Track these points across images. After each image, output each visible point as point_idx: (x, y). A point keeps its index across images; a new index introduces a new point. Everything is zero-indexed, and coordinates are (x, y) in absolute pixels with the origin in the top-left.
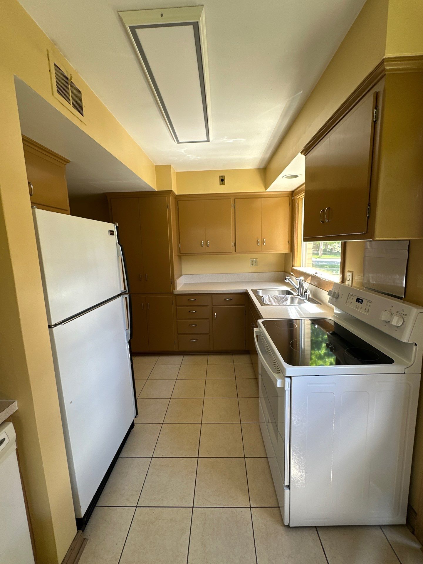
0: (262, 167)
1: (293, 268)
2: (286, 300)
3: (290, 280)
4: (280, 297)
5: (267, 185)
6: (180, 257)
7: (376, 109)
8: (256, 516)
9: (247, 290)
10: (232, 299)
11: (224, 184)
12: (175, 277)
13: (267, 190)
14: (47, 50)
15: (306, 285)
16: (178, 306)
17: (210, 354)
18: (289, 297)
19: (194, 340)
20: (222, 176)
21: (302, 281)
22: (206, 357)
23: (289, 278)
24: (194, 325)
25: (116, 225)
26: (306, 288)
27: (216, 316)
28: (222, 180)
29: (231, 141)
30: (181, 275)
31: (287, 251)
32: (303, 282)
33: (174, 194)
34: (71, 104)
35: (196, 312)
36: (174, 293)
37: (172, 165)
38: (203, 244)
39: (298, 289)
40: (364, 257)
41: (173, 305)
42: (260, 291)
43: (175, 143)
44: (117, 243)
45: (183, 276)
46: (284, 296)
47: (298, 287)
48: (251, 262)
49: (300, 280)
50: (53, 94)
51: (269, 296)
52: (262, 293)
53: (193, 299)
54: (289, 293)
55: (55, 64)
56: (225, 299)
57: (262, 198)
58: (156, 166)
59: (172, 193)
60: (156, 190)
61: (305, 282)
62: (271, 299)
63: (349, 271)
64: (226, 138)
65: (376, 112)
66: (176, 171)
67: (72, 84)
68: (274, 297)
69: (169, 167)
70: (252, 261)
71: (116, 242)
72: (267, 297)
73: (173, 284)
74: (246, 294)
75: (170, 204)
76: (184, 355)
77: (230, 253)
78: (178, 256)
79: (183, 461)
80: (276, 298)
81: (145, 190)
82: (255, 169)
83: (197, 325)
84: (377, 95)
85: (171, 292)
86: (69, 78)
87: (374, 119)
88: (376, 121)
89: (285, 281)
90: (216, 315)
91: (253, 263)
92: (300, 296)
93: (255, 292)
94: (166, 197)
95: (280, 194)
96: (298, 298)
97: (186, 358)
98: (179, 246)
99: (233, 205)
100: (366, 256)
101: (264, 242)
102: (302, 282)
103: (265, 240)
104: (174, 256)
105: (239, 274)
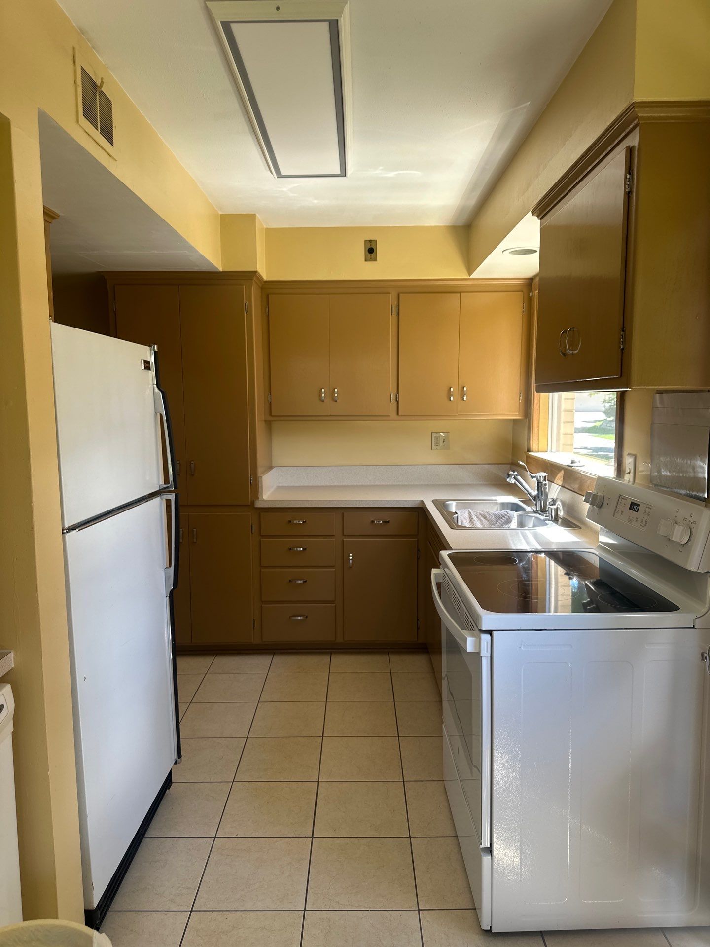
0: (461, 223)
1: (530, 453)
2: (509, 521)
3: (519, 478)
4: (495, 515)
5: (471, 265)
6: (269, 424)
7: (630, 174)
8: (428, 921)
9: (422, 501)
10: (388, 522)
11: (375, 260)
12: (260, 470)
13: (472, 276)
14: (74, 49)
15: (554, 491)
16: (263, 536)
17: (335, 653)
18: (515, 515)
19: (299, 618)
20: (370, 241)
21: (545, 480)
22: (325, 659)
23: (516, 473)
24: (300, 582)
25: (154, 349)
26: (555, 498)
27: (351, 561)
28: (371, 251)
29: (391, 174)
30: (271, 468)
31: (515, 415)
32: (547, 482)
33: (259, 278)
34: (99, 129)
35: (304, 550)
36: (256, 506)
37: (257, 215)
38: (323, 395)
39: (535, 498)
40: (652, 424)
41: (252, 533)
42: (452, 504)
43: (271, 177)
44: (155, 386)
45: (274, 469)
46: (504, 512)
47: (534, 493)
48: (433, 439)
49: (540, 477)
50: (78, 121)
51: (470, 513)
52: (456, 508)
53: (299, 521)
54: (515, 507)
55: (82, 69)
56: (373, 522)
57: (460, 293)
58: (221, 215)
59: (258, 278)
60: (221, 270)
61: (553, 484)
62: (475, 518)
63: (629, 454)
64: (382, 170)
65: (629, 178)
66: (265, 227)
67: (101, 93)
68: (480, 514)
69: (251, 218)
70: (437, 438)
71: (153, 384)
72: (467, 515)
73: (255, 487)
74: (420, 512)
75: (251, 302)
76: (274, 654)
77: (384, 418)
78: (265, 421)
79: (280, 843)
80: (485, 518)
81: (196, 269)
82: (445, 226)
83: (306, 581)
84: (630, 151)
85: (250, 504)
86: (98, 83)
87: (628, 190)
88: (629, 192)
89: (508, 480)
90: (351, 558)
91: (439, 442)
92: (539, 514)
93: (442, 506)
94: (243, 285)
95: (503, 285)
96: (534, 518)
97: (278, 660)
98: (269, 400)
99: (393, 308)
100: (654, 423)
101: (463, 393)
102: (544, 483)
103: (465, 389)
104: (258, 421)
105: (406, 467)
